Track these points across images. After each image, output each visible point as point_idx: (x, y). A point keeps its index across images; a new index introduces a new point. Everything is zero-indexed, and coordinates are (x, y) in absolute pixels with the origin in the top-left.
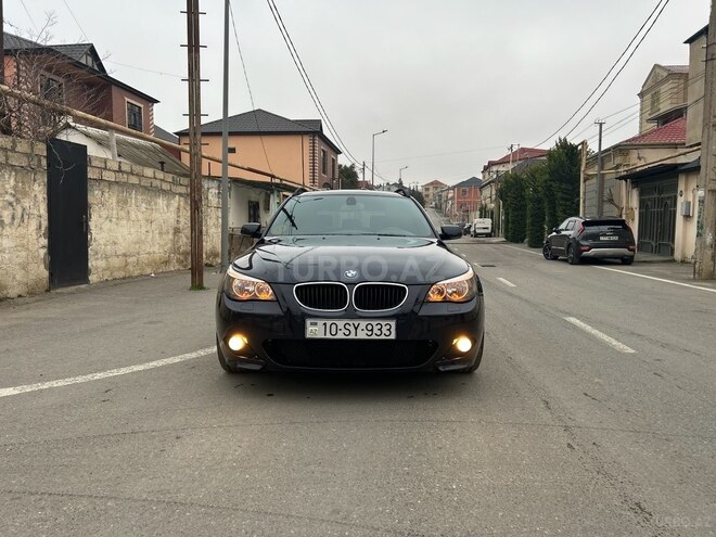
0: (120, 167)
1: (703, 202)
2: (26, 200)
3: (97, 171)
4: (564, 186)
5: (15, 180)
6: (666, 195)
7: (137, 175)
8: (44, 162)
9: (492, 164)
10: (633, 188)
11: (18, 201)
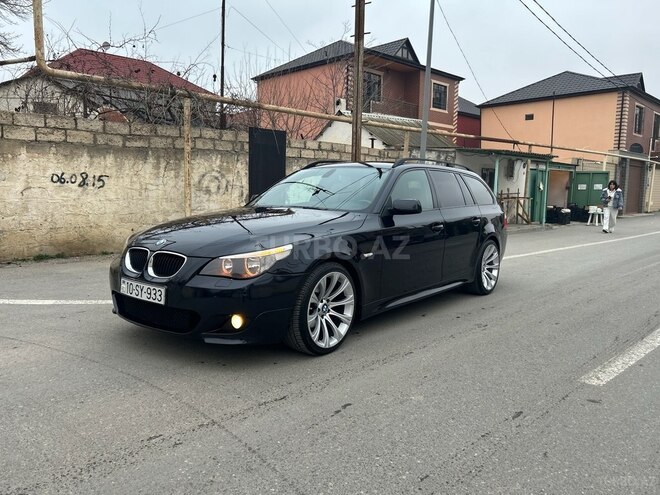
0: (320, 146)
2: (231, 175)
3: (296, 150)
5: (221, 161)
7: (338, 152)
8: (247, 147)
11: (223, 176)
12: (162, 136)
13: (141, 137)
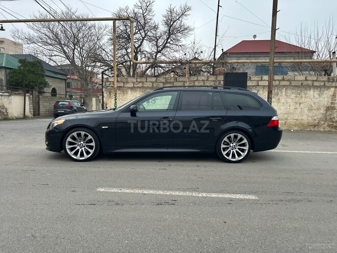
3: (255, 82)
8: (222, 83)
12: (179, 81)
13: (170, 83)
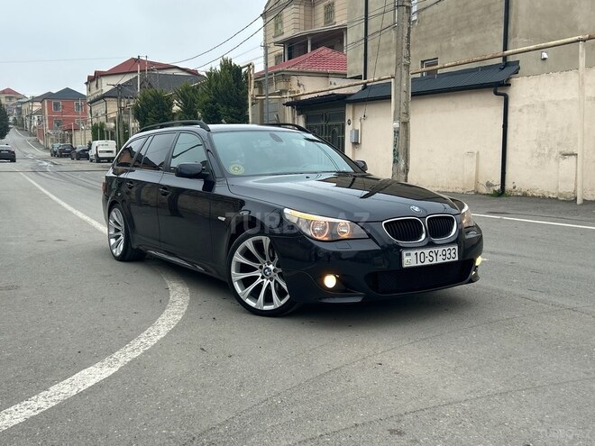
1: (398, 132)
4: (232, 110)
6: (334, 123)
9: (99, 75)
10: (299, 114)
